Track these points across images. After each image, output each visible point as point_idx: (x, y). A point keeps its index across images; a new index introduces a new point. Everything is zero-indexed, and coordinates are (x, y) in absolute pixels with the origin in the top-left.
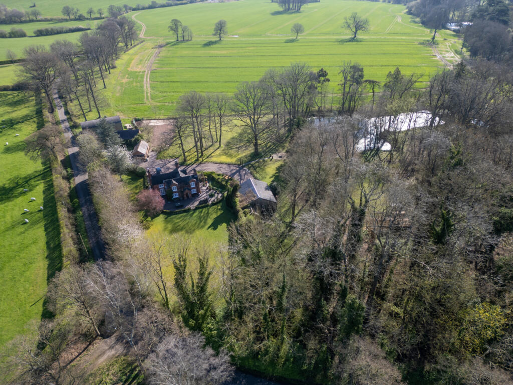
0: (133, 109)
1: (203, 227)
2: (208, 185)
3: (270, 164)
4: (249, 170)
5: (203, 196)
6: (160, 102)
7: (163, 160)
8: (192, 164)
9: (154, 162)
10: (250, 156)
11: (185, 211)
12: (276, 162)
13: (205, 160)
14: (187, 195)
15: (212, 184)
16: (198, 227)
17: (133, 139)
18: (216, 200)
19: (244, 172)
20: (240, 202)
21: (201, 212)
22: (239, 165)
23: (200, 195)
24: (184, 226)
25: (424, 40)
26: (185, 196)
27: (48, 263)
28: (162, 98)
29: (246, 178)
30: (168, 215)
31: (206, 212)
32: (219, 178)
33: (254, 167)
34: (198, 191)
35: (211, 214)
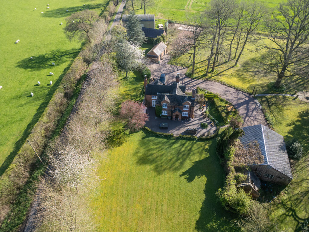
0: (172, 12)
1: (177, 169)
2: (205, 109)
3: (292, 104)
4: (261, 105)
5: (193, 124)
6: (197, 11)
7: (173, 66)
8: (198, 78)
9: (164, 66)
10: (268, 86)
11: (166, 137)
12: (301, 103)
13: (213, 78)
14: (177, 116)
15: (210, 110)
16: (171, 167)
18: (206, 134)
19: (253, 106)
20: (236, 155)
21: (184, 145)
22: (250, 94)
23: (192, 120)
24: (157, 157)
26: (174, 117)
28: (200, 8)
29: (253, 115)
31: (189, 148)
32: (220, 106)
33: (268, 102)
34: (191, 115)
35: (194, 154)
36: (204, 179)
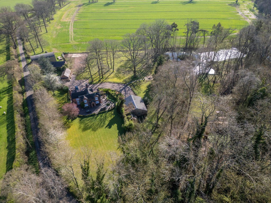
0: (62, 46)
1: (102, 126)
2: (106, 97)
3: (143, 83)
4: (131, 87)
5: (103, 105)
6: (79, 42)
7: (79, 81)
8: (96, 83)
9: (74, 82)
10: (131, 78)
11: (92, 116)
12: (147, 82)
13: (104, 81)
14: (93, 105)
15: (108, 97)
16: (99, 127)
17: (62, 67)
18: (110, 108)
19: (128, 89)
20: (125, 111)
21: (102, 116)
22: (125, 84)
23: (101, 104)
24: (91, 125)
25: (232, 3)
26: (92, 105)
27: (7, 152)
28: (80, 39)
29: (129, 93)
30: (82, 118)
31: (105, 116)
32: (112, 93)
33: (133, 85)
34: (100, 102)
35: (108, 118)
36: (116, 125)
